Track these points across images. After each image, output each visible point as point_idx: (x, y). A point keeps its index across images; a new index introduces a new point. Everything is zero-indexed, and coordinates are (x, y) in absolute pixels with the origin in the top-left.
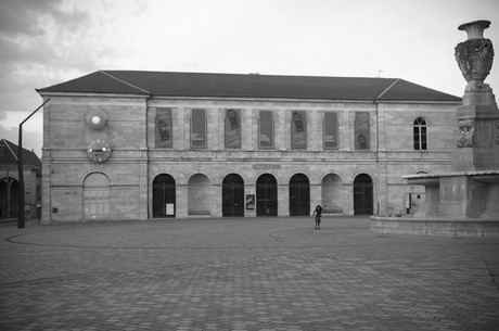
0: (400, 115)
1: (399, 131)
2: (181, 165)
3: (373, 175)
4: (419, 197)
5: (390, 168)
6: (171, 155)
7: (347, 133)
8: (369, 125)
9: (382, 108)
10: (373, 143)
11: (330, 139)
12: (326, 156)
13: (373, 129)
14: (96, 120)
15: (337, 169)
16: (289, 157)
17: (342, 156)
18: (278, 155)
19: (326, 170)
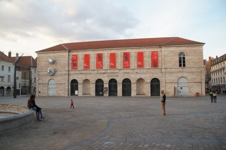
0: (172, 52)
1: (172, 59)
2: (80, 76)
3: (160, 79)
4: (181, 88)
5: (167, 75)
6: (77, 72)
7: (148, 61)
8: (158, 57)
9: (163, 49)
10: (160, 65)
11: (140, 63)
12: (138, 71)
13: (160, 59)
14: (51, 60)
15: (143, 76)
16: (122, 71)
17: (145, 71)
18: (117, 71)
19: (138, 77)
